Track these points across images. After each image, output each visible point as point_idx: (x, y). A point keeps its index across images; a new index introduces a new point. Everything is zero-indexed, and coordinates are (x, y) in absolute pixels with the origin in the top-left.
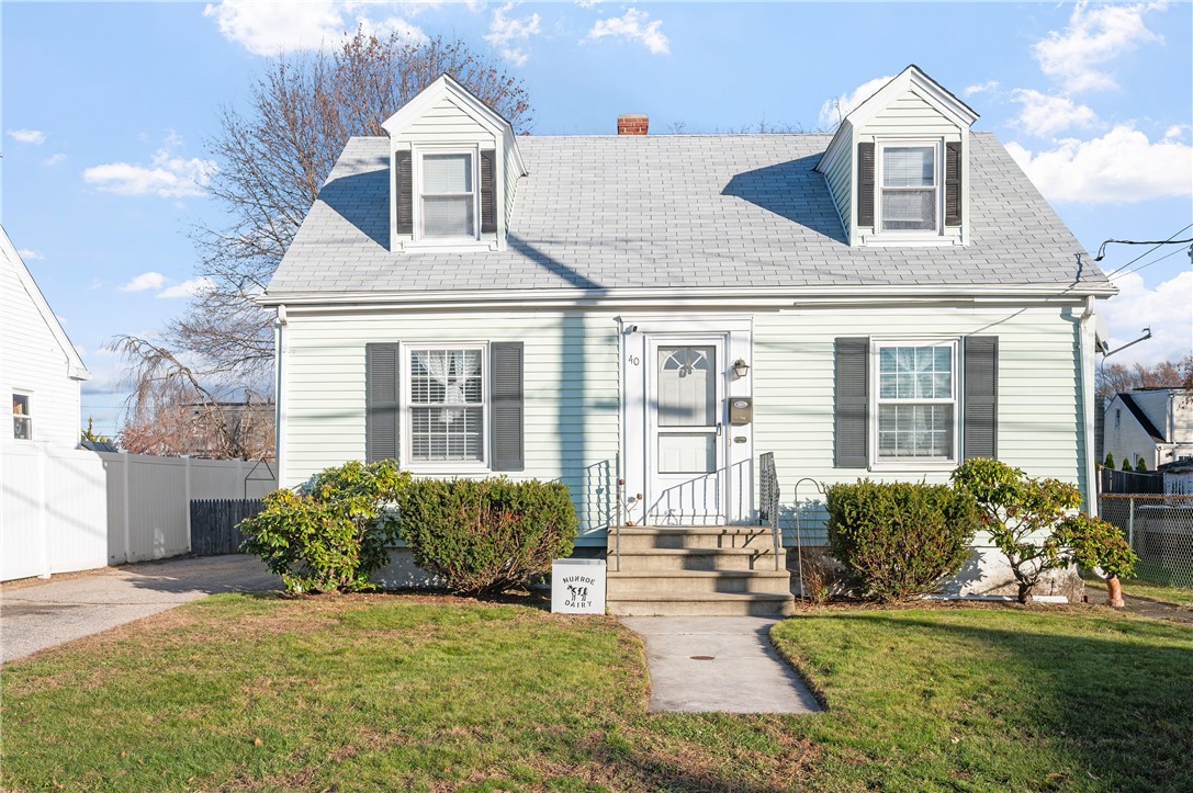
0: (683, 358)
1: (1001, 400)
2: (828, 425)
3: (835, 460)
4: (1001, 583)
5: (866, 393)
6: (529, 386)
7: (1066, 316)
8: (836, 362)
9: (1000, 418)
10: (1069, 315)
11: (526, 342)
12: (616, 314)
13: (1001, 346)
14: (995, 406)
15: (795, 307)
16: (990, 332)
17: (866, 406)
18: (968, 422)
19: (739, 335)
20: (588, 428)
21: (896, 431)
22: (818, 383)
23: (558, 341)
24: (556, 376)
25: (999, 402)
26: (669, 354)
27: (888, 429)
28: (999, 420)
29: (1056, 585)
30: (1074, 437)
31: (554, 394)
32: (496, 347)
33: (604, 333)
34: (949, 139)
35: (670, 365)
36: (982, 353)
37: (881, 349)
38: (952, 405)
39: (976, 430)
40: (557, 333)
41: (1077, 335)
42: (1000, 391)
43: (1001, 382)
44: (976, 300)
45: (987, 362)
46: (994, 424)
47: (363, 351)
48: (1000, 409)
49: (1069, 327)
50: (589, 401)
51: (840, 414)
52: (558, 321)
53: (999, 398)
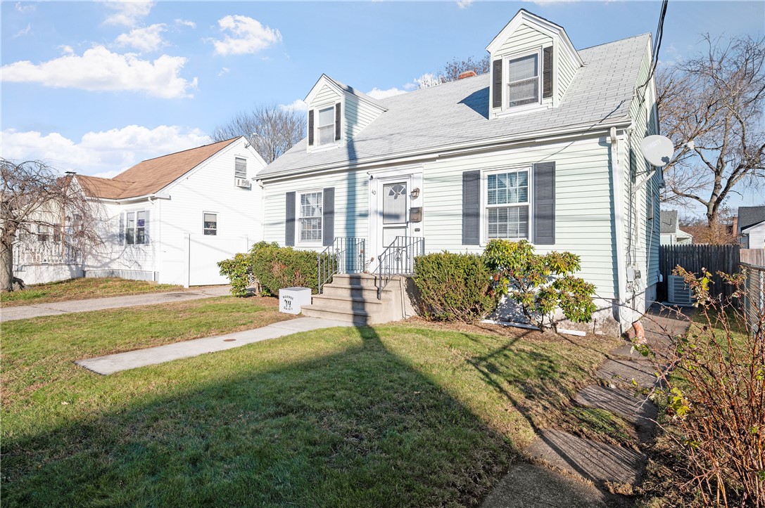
0: (397, 189)
1: (557, 202)
2: (460, 220)
3: (463, 240)
4: (560, 319)
5: (478, 202)
6: (336, 208)
7: (602, 143)
8: (463, 185)
9: (557, 213)
10: (605, 142)
11: (336, 187)
12: (367, 171)
13: (557, 168)
14: (553, 205)
15: (440, 158)
16: (550, 159)
17: (478, 209)
18: (536, 217)
19: (417, 176)
20: (357, 226)
21: (498, 223)
22: (454, 198)
23: (346, 186)
24: (345, 202)
25: (556, 203)
26: (390, 188)
27: (494, 222)
28: (556, 214)
29: (597, 323)
30: (609, 224)
31: (345, 210)
32: (326, 190)
33: (363, 180)
34: (545, 46)
35: (391, 194)
36: (545, 174)
37: (489, 176)
38: (527, 207)
39: (542, 221)
40: (346, 182)
41: (610, 155)
42: (557, 196)
43: (557, 190)
44: (537, 141)
45: (548, 178)
46: (553, 217)
47: (285, 196)
48: (557, 207)
49: (605, 150)
50: (357, 213)
51: (465, 215)
52: (347, 176)
53: (556, 200)
